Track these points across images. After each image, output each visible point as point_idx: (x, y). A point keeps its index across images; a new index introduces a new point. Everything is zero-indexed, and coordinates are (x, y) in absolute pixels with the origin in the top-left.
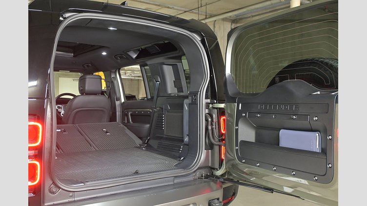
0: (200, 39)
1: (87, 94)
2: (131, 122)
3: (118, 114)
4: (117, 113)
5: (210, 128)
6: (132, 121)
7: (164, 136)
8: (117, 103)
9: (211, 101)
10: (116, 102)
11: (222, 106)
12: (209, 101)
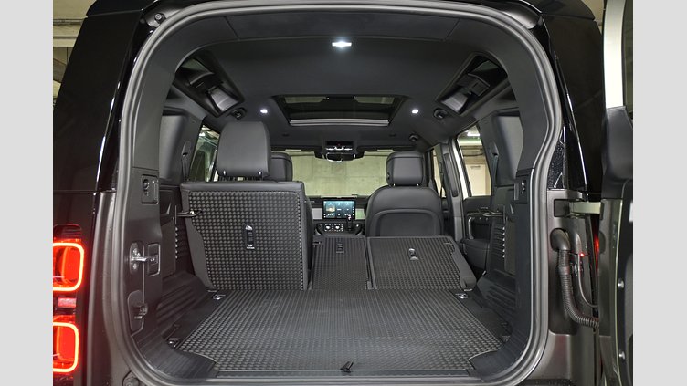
0: (531, 26)
1: (397, 186)
2: (471, 238)
3: (458, 220)
4: (455, 219)
5: (565, 270)
6: (472, 235)
7: (506, 274)
8: (456, 201)
9: (569, 194)
10: (453, 198)
11: (595, 208)
12: (562, 193)
